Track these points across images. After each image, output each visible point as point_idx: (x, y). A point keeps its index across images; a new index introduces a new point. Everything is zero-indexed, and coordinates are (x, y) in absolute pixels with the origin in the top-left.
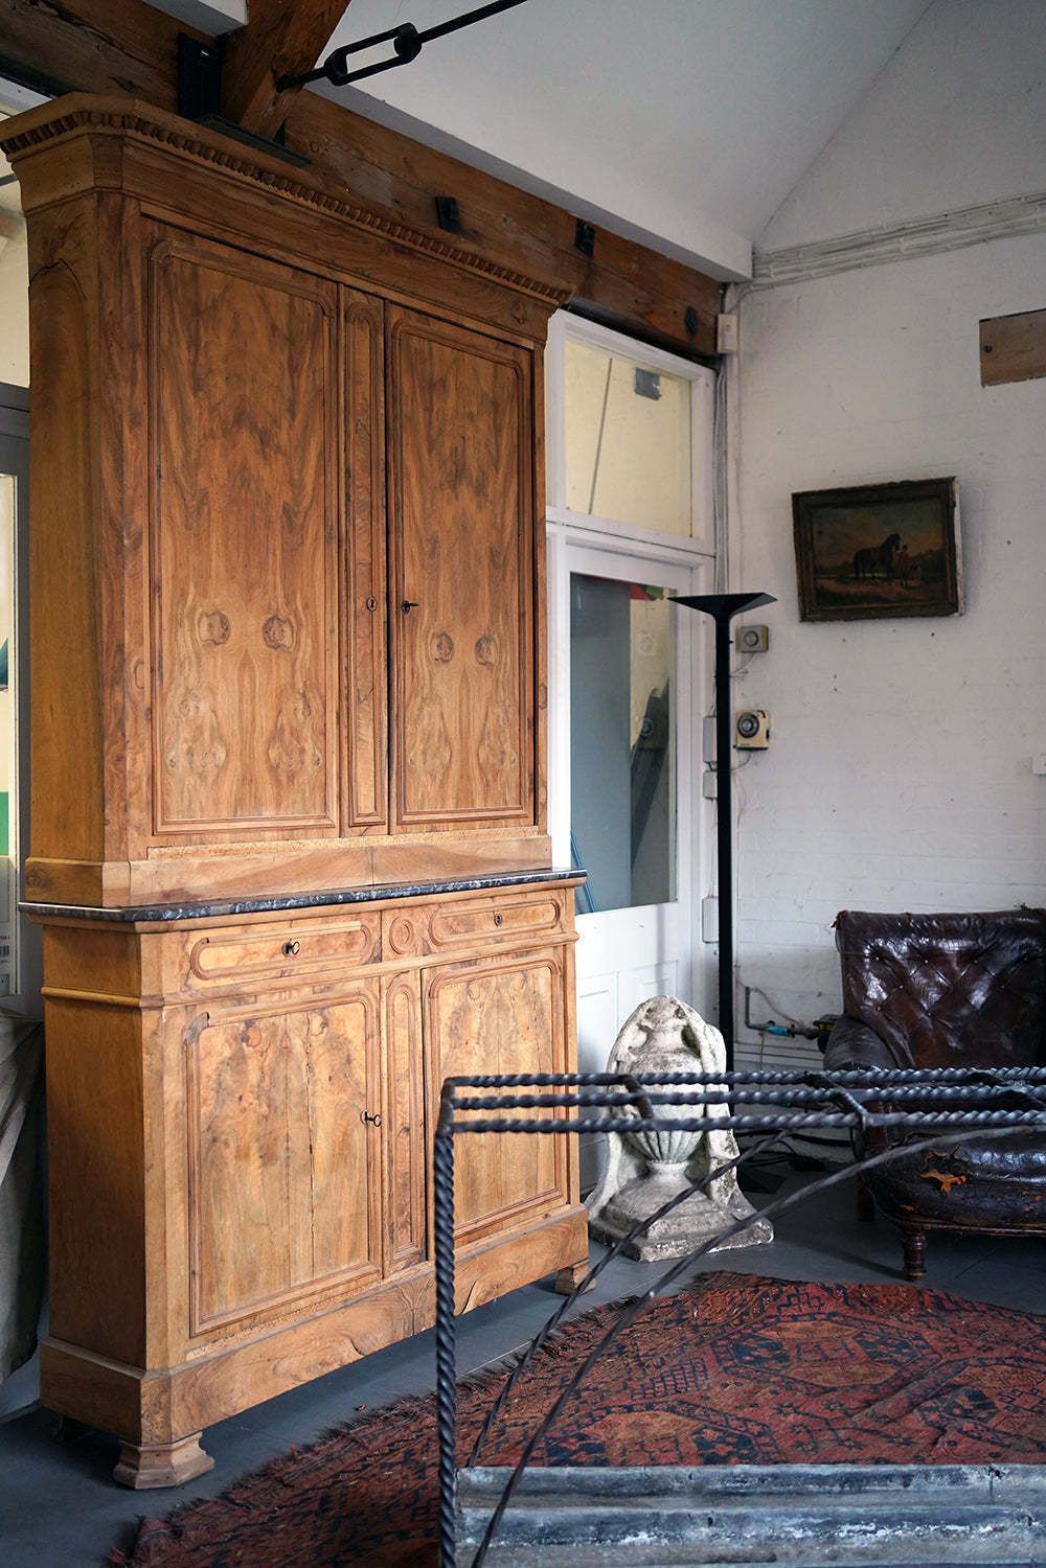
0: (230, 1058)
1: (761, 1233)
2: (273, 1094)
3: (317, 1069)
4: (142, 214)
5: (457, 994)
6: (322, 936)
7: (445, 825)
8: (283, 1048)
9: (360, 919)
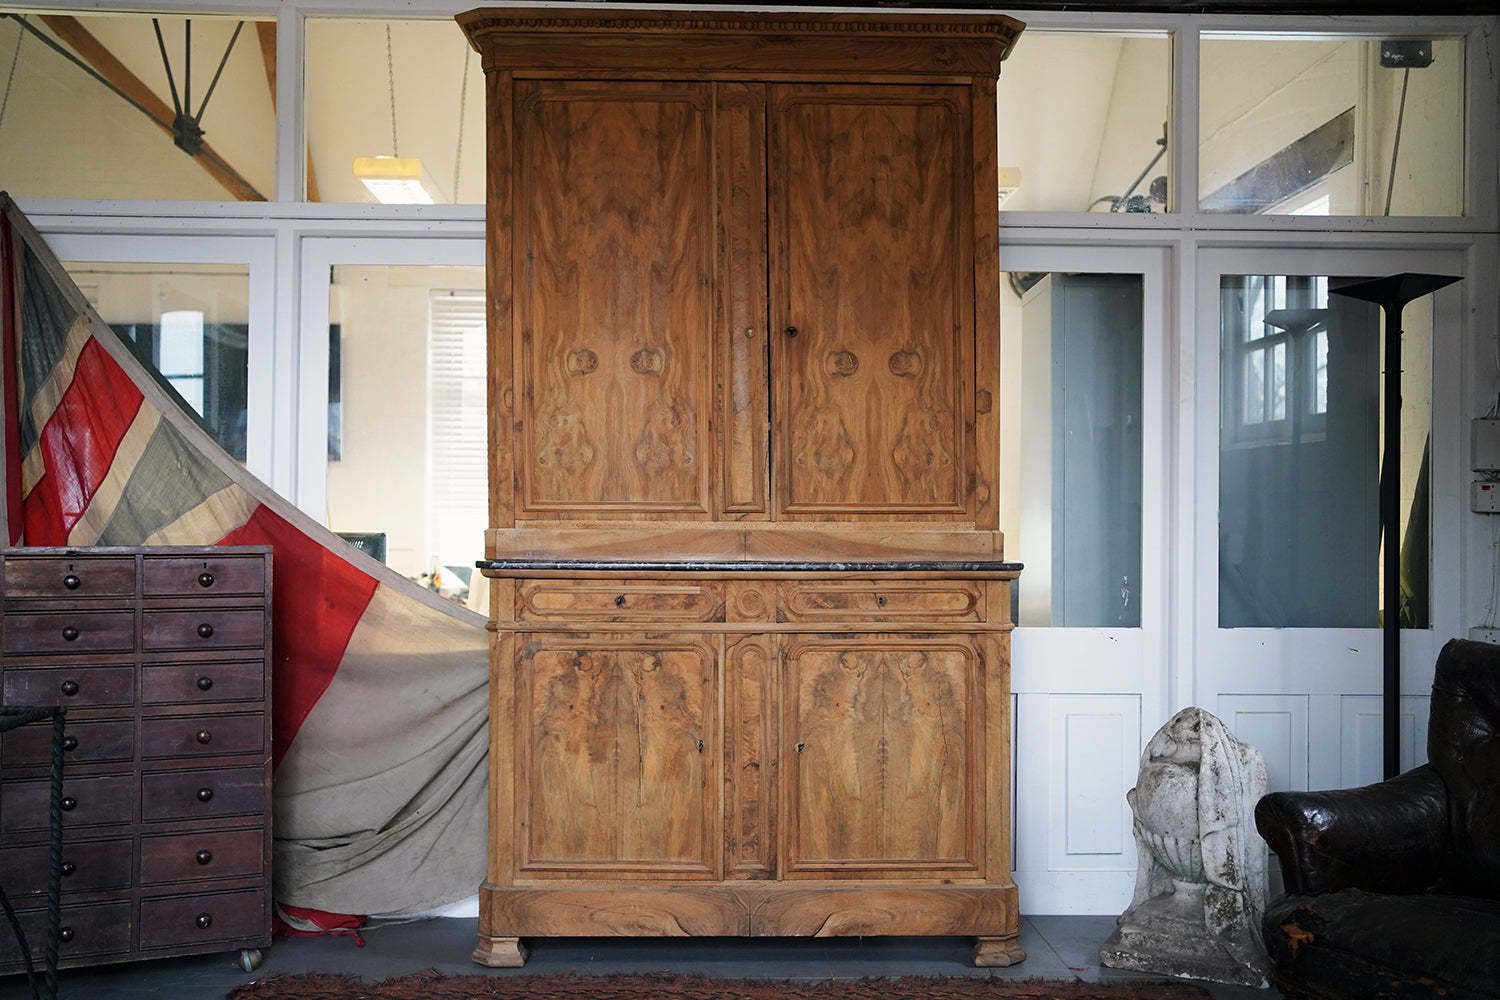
0: (563, 676)
1: (1250, 975)
2: (604, 709)
3: (648, 698)
4: (515, 79)
5: (826, 661)
6: (658, 595)
7: (846, 516)
8: (614, 676)
9: (701, 585)
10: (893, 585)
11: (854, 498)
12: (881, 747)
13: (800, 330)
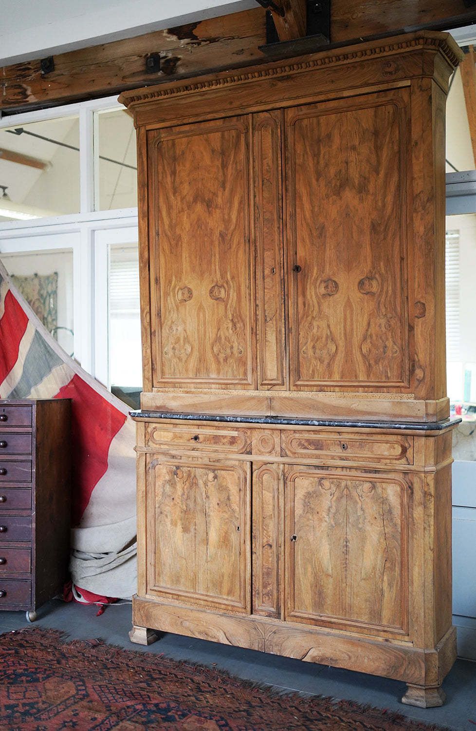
0: (169, 480)
2: (189, 502)
3: (211, 498)
4: (147, 131)
5: (311, 483)
6: (216, 436)
7: (332, 388)
8: (193, 483)
9: (239, 431)
10: (352, 436)
11: (337, 377)
12: (345, 543)
13: (303, 268)
